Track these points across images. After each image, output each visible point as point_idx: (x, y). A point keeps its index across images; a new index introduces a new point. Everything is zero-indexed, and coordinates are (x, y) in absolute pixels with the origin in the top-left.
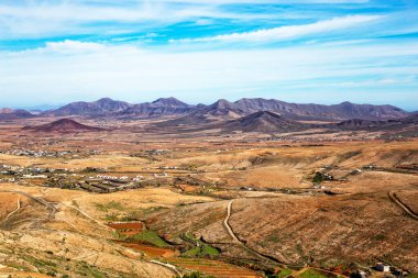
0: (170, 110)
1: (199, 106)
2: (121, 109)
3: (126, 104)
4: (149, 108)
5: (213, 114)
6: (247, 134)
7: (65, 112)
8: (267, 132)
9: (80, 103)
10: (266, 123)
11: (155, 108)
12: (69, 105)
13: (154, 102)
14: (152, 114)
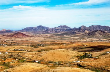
0: (63, 30)
1: (74, 28)
2: (46, 30)
4: (55, 29)
5: (79, 31)
6: (89, 39)
7: (24, 31)
8: (98, 38)
9: (30, 27)
10: (98, 35)
11: (58, 29)
12: (26, 28)
13: (58, 27)
14: (56, 31)
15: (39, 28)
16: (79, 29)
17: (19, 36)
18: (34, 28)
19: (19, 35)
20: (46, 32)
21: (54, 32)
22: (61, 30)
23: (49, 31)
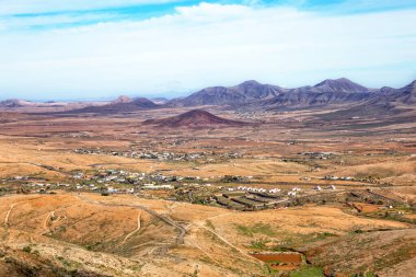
0: (340, 96)
2: (271, 96)
3: (277, 89)
4: (311, 94)
5: (405, 102)
7: (197, 101)
9: (216, 88)
11: (319, 95)
12: (203, 90)
13: (318, 85)
14: (314, 102)
15: (246, 92)
16: (406, 93)
18: (229, 89)
19: (199, 119)
20: (275, 105)
21: (308, 105)
22: (330, 97)
23: (287, 100)
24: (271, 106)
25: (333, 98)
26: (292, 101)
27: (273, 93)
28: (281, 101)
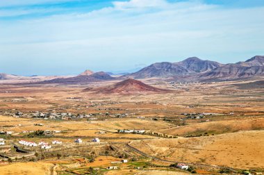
2: (209, 70)
4: (241, 68)
7: (145, 74)
11: (247, 68)
13: (248, 61)
14: (243, 74)
15: (189, 67)
17: (132, 90)
18: (175, 64)
19: (130, 87)
20: (209, 77)
21: (237, 77)
22: (257, 71)
23: (219, 73)
24: (205, 78)
25: (260, 71)
26: (223, 73)
27: (211, 67)
28: (215, 74)
